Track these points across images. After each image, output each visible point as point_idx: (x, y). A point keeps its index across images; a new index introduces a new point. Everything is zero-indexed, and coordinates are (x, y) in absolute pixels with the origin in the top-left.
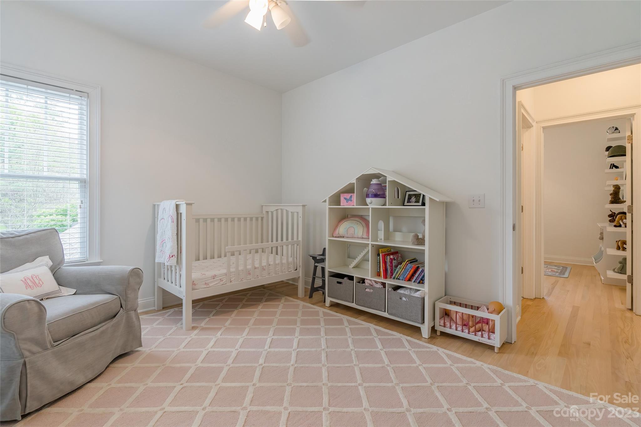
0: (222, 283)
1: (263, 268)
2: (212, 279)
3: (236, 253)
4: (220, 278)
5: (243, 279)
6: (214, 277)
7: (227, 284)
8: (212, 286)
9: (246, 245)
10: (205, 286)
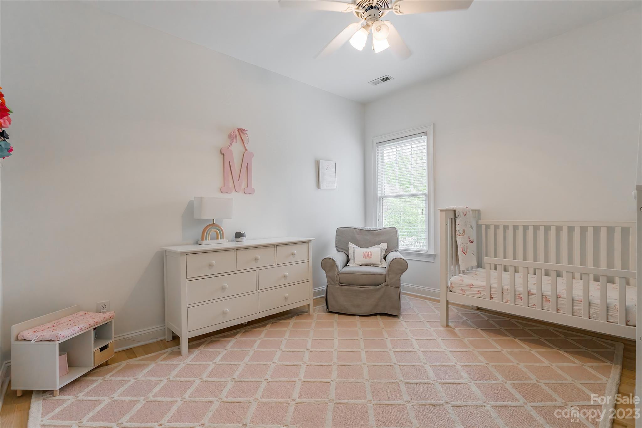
0: (479, 295)
1: (546, 298)
2: (468, 287)
3: (499, 267)
4: (478, 289)
5: (509, 301)
6: (471, 286)
7: (486, 299)
8: (467, 294)
9: (515, 260)
10: (461, 292)
